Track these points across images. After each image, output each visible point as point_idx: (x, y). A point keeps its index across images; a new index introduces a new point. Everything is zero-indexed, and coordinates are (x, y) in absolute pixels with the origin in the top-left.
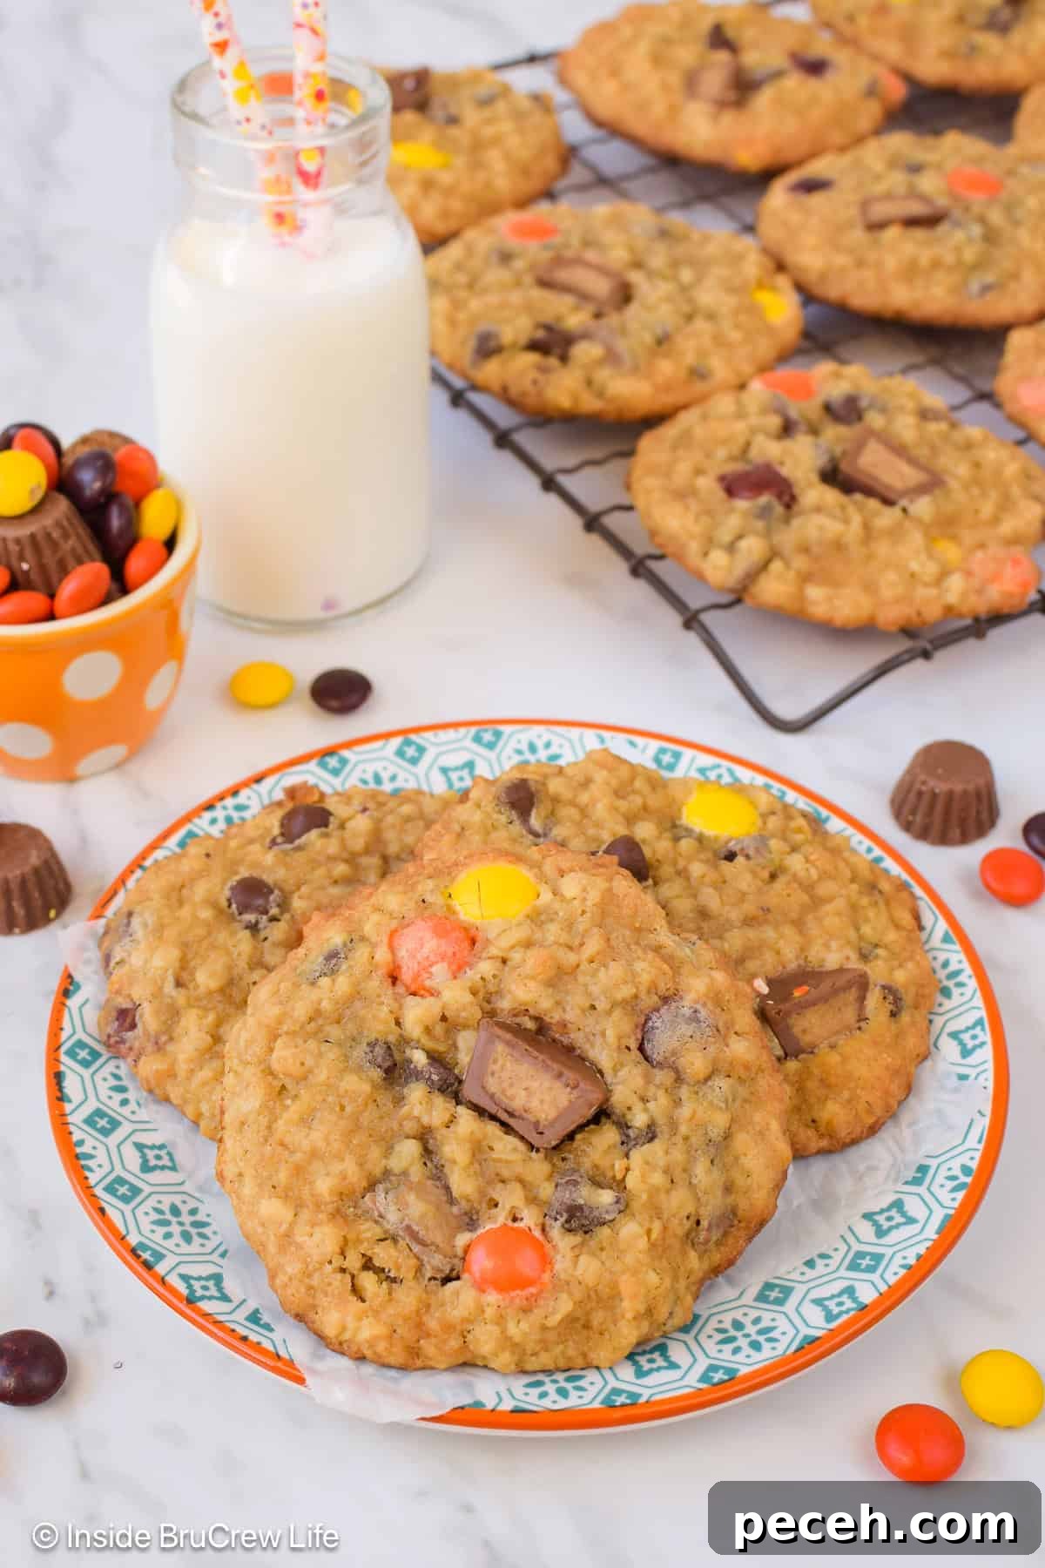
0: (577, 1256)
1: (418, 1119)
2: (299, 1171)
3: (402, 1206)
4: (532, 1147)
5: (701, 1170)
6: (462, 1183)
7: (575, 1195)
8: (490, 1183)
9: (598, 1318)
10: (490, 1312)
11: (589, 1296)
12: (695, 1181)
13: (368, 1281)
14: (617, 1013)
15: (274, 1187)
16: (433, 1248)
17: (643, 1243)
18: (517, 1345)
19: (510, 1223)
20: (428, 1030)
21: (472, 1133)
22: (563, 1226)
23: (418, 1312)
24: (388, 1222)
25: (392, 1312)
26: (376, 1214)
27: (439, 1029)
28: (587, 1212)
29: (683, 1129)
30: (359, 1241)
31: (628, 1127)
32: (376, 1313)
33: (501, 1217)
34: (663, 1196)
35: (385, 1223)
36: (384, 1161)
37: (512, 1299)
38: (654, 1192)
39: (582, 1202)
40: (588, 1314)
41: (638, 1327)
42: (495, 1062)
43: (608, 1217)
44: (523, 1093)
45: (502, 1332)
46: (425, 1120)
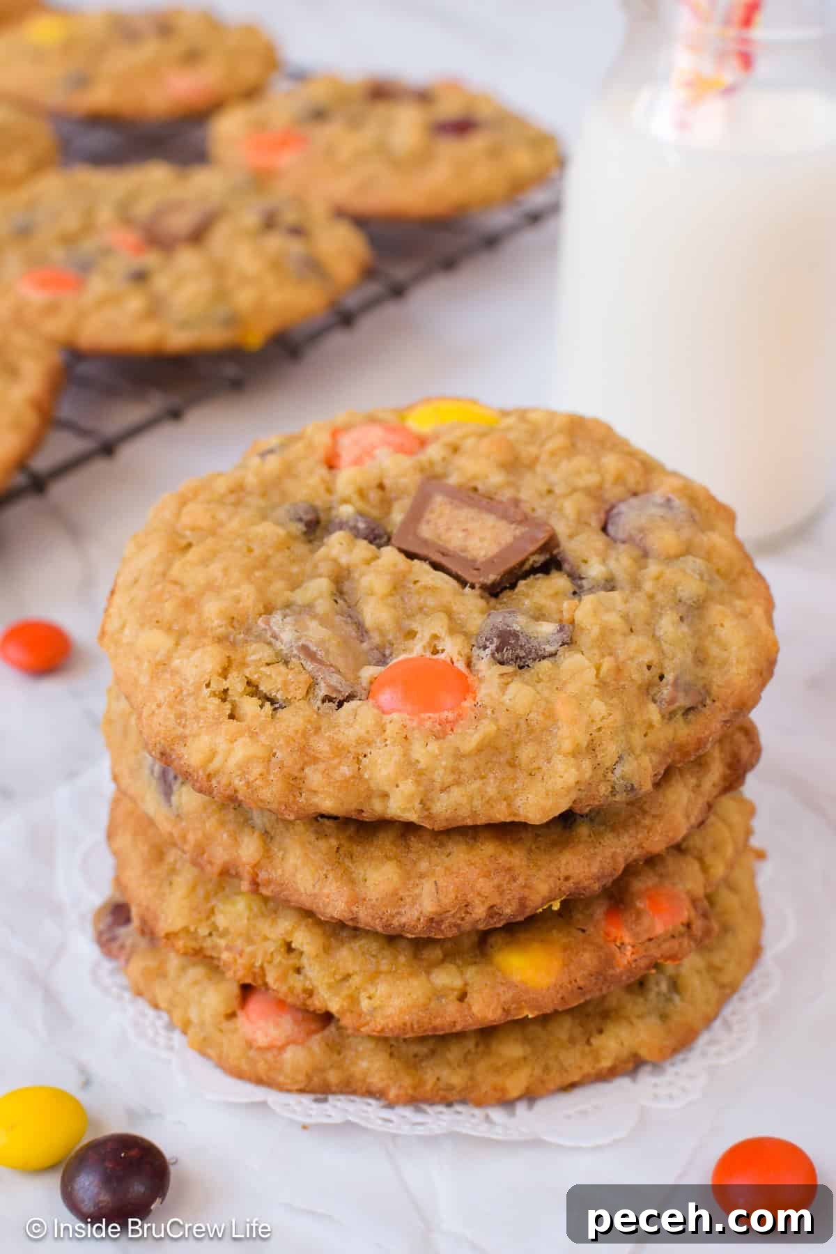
0: (508, 684)
1: (335, 561)
2: (189, 605)
3: (299, 628)
4: (463, 583)
5: (667, 625)
6: (375, 613)
7: (509, 620)
8: (410, 617)
9: (526, 753)
10: (391, 730)
11: (518, 726)
12: (659, 633)
13: (250, 706)
14: (578, 496)
15: (157, 622)
16: (332, 669)
17: (590, 675)
18: (420, 773)
19: (428, 655)
20: (362, 493)
21: (395, 565)
22: (493, 654)
23: (304, 734)
24: (282, 642)
25: (272, 731)
26: (269, 634)
27: (374, 495)
28: (522, 640)
29: (648, 586)
30: (244, 664)
31: (581, 578)
32: (253, 735)
33: (417, 648)
34: (619, 638)
35: (278, 644)
36: (288, 593)
37: (421, 723)
38: (606, 632)
39: (518, 628)
40: (515, 746)
41: (579, 768)
42: (432, 512)
43: (550, 649)
44: (460, 535)
45: (405, 755)
46: (344, 560)
